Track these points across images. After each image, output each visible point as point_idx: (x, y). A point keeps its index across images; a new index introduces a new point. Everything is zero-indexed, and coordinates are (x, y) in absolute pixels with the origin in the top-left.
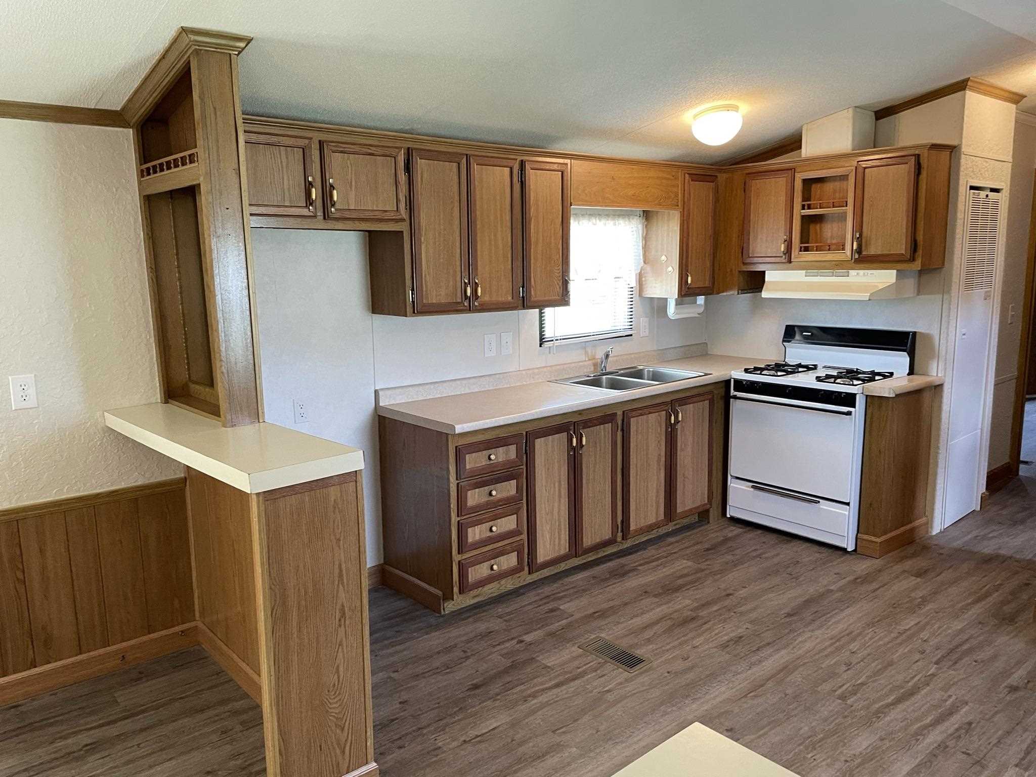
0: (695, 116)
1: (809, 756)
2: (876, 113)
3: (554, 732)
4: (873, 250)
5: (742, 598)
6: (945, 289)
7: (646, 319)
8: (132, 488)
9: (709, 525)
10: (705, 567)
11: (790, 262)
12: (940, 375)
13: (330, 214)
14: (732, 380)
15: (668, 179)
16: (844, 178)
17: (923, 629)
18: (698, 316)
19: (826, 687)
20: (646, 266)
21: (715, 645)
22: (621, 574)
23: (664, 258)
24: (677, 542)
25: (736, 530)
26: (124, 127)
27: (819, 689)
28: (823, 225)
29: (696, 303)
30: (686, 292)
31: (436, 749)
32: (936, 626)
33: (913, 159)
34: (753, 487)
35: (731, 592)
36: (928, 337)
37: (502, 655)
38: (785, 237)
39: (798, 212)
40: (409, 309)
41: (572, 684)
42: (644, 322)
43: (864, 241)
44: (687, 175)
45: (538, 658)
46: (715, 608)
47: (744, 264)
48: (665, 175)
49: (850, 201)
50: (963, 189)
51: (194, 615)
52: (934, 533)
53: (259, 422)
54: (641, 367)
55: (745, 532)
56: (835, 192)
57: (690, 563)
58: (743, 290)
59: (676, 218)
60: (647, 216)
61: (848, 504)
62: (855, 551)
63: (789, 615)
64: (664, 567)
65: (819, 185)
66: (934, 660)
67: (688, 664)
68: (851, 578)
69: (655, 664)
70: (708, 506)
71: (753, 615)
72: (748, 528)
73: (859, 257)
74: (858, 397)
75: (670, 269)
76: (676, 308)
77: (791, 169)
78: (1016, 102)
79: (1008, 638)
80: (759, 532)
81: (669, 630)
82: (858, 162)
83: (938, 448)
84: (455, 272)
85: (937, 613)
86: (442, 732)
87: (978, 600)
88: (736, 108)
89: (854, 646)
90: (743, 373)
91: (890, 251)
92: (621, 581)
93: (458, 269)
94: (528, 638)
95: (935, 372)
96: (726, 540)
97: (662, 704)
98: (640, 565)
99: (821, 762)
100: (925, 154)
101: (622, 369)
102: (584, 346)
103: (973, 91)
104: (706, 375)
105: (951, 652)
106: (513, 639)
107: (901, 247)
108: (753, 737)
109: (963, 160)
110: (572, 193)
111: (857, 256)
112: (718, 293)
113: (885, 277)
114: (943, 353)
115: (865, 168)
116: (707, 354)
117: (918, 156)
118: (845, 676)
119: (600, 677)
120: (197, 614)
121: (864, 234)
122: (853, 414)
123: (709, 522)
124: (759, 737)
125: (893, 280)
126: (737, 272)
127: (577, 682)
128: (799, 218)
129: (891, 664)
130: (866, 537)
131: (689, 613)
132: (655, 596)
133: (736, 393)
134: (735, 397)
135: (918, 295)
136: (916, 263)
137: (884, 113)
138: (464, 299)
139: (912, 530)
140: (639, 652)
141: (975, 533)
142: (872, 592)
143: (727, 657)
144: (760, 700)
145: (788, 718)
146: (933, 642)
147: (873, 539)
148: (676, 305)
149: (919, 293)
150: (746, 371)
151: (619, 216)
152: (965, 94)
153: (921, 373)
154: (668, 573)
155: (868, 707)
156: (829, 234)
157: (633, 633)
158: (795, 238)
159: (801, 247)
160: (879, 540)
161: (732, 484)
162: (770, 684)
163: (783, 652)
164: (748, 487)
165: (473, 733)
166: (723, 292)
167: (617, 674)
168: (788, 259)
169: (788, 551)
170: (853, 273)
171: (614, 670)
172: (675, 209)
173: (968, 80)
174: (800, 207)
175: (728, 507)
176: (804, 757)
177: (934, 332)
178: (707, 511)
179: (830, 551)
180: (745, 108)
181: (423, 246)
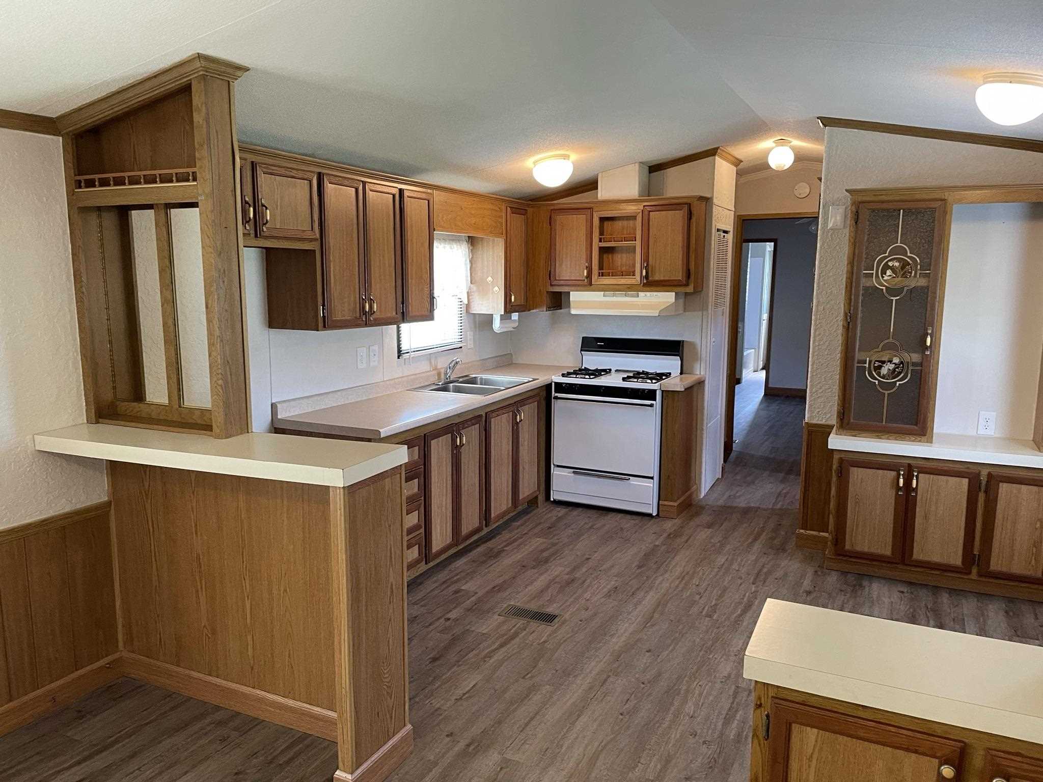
0: (535, 163)
1: (711, 656)
2: (650, 167)
3: (523, 678)
4: (657, 277)
5: (599, 560)
6: (704, 307)
7: (472, 333)
8: (60, 515)
9: (538, 509)
10: (557, 541)
11: (591, 284)
12: (702, 373)
13: (262, 233)
14: (553, 384)
15: (496, 211)
16: (634, 218)
17: (731, 564)
18: (512, 329)
19: (695, 610)
20: (472, 285)
21: (602, 596)
22: (494, 555)
23: (490, 279)
24: (522, 525)
25: (562, 511)
26: (54, 135)
27: (690, 613)
28: (614, 255)
29: (511, 318)
30: (509, 308)
31: (436, 710)
32: (739, 560)
33: (686, 208)
34: (574, 472)
35: (588, 557)
36: (692, 345)
37: (440, 632)
38: (587, 264)
39: (596, 245)
40: (321, 324)
41: (513, 642)
42: (470, 335)
43: (650, 269)
44: (509, 209)
45: (471, 629)
46: (584, 570)
47: (551, 285)
48: (494, 208)
49: (638, 237)
50: (714, 231)
51: (117, 647)
52: (702, 497)
53: (248, 432)
54: (474, 376)
55: (570, 511)
56: (623, 228)
57: (541, 540)
58: (549, 308)
59: (501, 244)
60: (472, 241)
61: (652, 478)
62: (658, 515)
63: (639, 567)
64: (525, 545)
65: (610, 223)
66: (751, 581)
67: (590, 613)
68: (665, 535)
69: (567, 616)
70: (538, 493)
71: (615, 571)
72: (571, 508)
73: (647, 282)
74: (658, 392)
75: (496, 288)
76: (501, 323)
77: (590, 209)
78: (736, 166)
79: (787, 561)
80: (581, 509)
81: (561, 590)
82: (644, 206)
83: (702, 429)
84: (355, 289)
85: (734, 551)
86: (432, 698)
87: (755, 539)
88: (566, 157)
89: (695, 581)
90: (561, 377)
91: (670, 277)
92: (498, 561)
93: (357, 287)
94: (453, 615)
95: (700, 371)
96: (560, 519)
97: (590, 643)
98: (506, 546)
99: (721, 658)
100: (695, 203)
101: (462, 377)
102: (429, 357)
103: (721, 158)
104: (534, 380)
105: (757, 576)
106: (439, 619)
107: (679, 276)
108: (667, 652)
109: (715, 209)
110: (436, 220)
111: (645, 281)
112: (529, 310)
113: (667, 298)
114: (704, 356)
115: (650, 211)
116: (512, 364)
117: (689, 205)
118: (702, 601)
119: (531, 634)
120: (121, 644)
121: (650, 263)
122: (655, 405)
123: (537, 507)
124: (672, 651)
125: (673, 300)
126: (545, 292)
127: (517, 640)
128: (597, 249)
129: (725, 590)
130: (666, 503)
131: (567, 576)
132: (533, 568)
133: (556, 394)
134: (556, 398)
135: (684, 311)
136: (690, 287)
137: (655, 168)
138: (362, 314)
139: (690, 496)
140: (551, 610)
141: (727, 494)
142: (686, 543)
143: (616, 603)
144: (657, 627)
145: (682, 636)
146: (744, 570)
147: (671, 503)
148: (501, 320)
149: (685, 310)
150: (563, 375)
151: (453, 240)
152: (715, 159)
153: (688, 372)
154: (531, 549)
155: (728, 618)
156: (619, 263)
157: (535, 598)
158: (595, 264)
159: (599, 273)
160: (676, 504)
161: (555, 472)
162: (656, 616)
163: (651, 593)
164: (569, 473)
165: (460, 692)
166: (533, 309)
167: (543, 630)
168: (588, 284)
169: (610, 521)
170: (641, 294)
171: (538, 626)
172: (499, 237)
173: (717, 148)
174: (598, 240)
175: (552, 491)
176: (709, 658)
177: (698, 342)
178: (536, 497)
179: (640, 517)
180: (574, 157)
181: (332, 264)
